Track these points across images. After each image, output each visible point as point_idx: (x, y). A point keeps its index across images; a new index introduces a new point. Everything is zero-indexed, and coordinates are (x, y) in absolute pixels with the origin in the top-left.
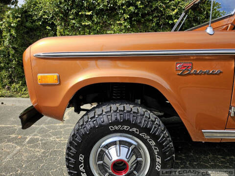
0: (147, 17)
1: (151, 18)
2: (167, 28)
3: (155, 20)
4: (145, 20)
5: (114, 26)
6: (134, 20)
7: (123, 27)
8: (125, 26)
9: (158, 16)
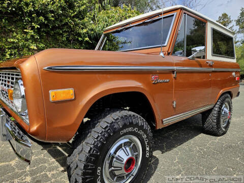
0: (57, 30)
1: (61, 32)
2: (76, 44)
3: (65, 35)
4: (55, 33)
5: (17, 34)
6: (44, 31)
7: (29, 37)
8: (32, 36)
9: (68, 32)
